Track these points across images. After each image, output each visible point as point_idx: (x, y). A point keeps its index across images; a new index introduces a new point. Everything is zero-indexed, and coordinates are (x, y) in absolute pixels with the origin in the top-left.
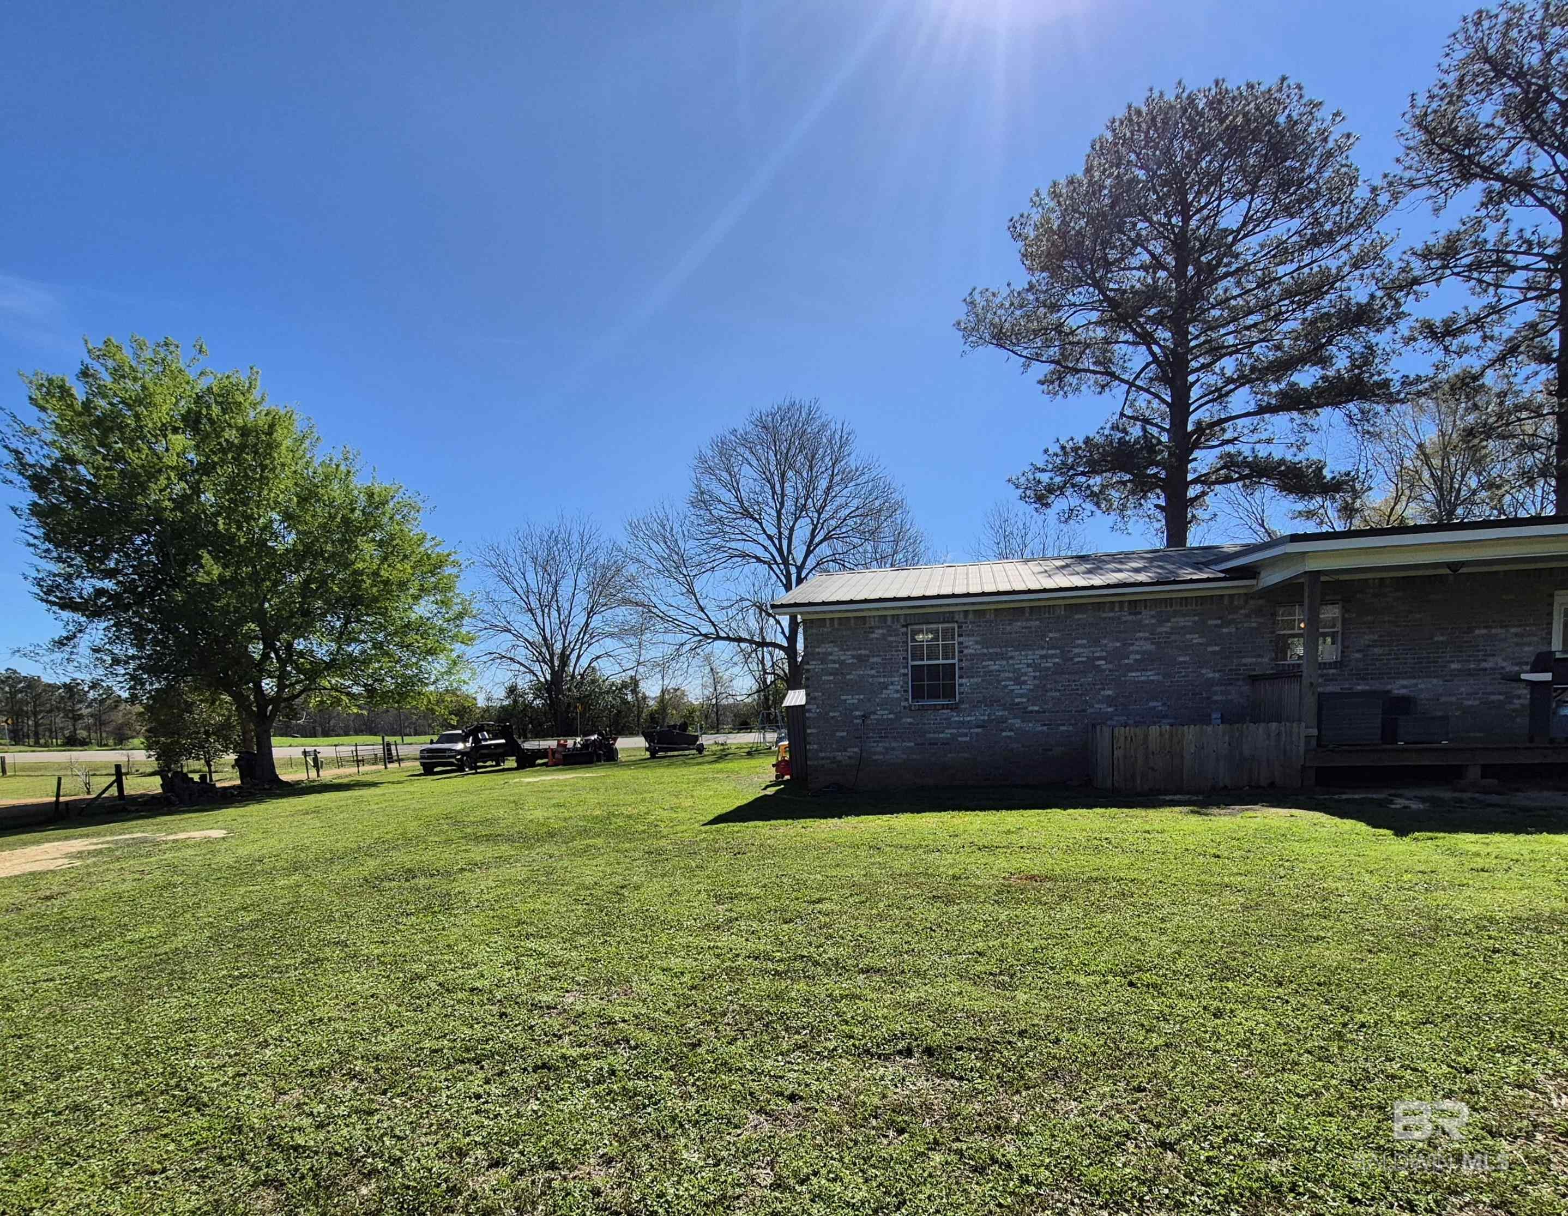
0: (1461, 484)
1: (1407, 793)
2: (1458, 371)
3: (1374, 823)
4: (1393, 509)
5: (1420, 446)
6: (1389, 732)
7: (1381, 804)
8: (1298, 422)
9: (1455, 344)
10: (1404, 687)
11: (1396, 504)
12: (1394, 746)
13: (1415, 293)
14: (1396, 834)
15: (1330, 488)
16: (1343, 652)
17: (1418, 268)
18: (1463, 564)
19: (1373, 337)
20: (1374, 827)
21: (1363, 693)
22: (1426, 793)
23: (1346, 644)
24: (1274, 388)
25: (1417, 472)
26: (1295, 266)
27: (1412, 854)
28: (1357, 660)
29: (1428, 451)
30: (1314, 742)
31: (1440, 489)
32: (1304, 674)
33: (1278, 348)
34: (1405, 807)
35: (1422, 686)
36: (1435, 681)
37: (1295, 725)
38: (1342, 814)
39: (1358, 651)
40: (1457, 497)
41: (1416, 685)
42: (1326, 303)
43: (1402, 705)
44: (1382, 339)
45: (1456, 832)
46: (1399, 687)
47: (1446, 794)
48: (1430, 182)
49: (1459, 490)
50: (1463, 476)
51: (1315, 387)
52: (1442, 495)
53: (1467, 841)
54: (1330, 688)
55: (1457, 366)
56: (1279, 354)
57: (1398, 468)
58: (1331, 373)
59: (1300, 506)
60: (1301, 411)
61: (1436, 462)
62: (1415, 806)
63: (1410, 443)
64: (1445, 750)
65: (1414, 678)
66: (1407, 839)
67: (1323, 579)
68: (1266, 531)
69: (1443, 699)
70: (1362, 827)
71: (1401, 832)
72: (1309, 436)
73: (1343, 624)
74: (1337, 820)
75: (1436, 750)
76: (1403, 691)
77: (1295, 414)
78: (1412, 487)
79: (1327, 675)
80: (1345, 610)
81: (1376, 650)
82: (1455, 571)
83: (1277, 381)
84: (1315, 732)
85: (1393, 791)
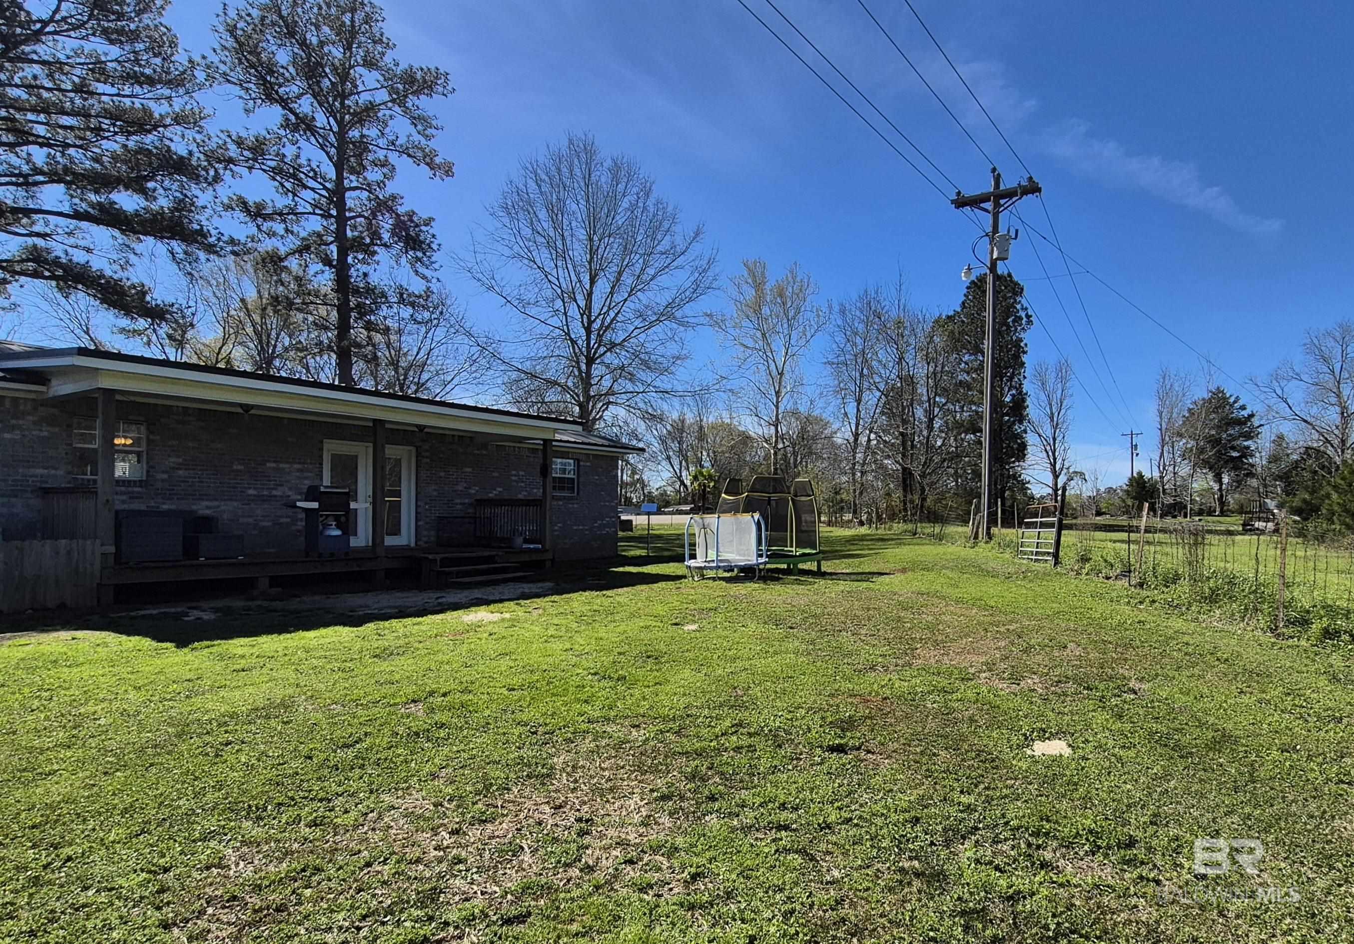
0: (276, 341)
1: (204, 604)
2: (269, 249)
3: (159, 638)
4: (220, 349)
5: (243, 301)
6: (190, 549)
7: (177, 617)
8: (121, 241)
9: (266, 226)
10: (208, 508)
11: (223, 345)
12: (195, 562)
13: (231, 170)
14: (177, 647)
15: (157, 314)
16: (148, 472)
17: (233, 151)
18: (253, 407)
19: (194, 189)
20: (159, 641)
21: (168, 513)
22: (219, 604)
23: (151, 464)
24: (92, 197)
25: (240, 322)
26: (114, 91)
27: (186, 664)
28: (163, 481)
29: (249, 307)
30: (111, 560)
31: (261, 342)
32: (99, 491)
33: (97, 159)
34: (199, 619)
35: (223, 508)
36: (235, 504)
37: (89, 542)
38: (129, 631)
39: (163, 472)
40: (274, 352)
41: (218, 507)
42: (150, 140)
43: (205, 524)
44: (203, 196)
45: (231, 638)
46: (203, 508)
47: (238, 603)
48: (241, 85)
49: (275, 346)
50: (278, 335)
51: (137, 214)
52: (262, 347)
53: (239, 646)
54: (136, 506)
55: (268, 245)
56: (97, 166)
57: (225, 315)
58: (154, 207)
59: (125, 322)
60: (123, 232)
61: (257, 318)
62: (206, 616)
63: (234, 295)
64: (242, 564)
65: (216, 500)
66: (186, 650)
67: (118, 397)
68: (92, 339)
69: (241, 520)
70: (146, 643)
71: (182, 643)
72: (133, 258)
73: (148, 445)
74: (124, 638)
75: (233, 564)
76: (208, 512)
77: (117, 233)
78: (237, 333)
79: (133, 492)
80: (150, 431)
81: (181, 472)
82: (247, 411)
83: (97, 192)
84: (112, 549)
85: (189, 605)
